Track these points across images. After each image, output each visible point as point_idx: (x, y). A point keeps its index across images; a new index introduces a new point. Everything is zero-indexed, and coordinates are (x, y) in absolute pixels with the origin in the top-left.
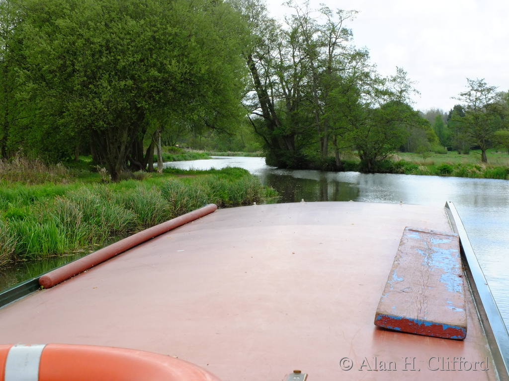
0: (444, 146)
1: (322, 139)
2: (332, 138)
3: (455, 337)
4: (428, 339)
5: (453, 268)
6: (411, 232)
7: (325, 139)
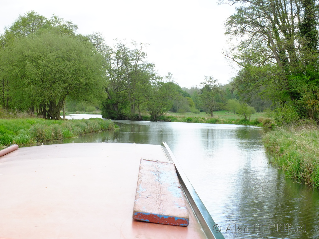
0: (198, 109)
1: (132, 105)
2: (137, 104)
3: (182, 225)
4: (166, 226)
5: (174, 183)
6: (145, 161)
7: (134, 105)
